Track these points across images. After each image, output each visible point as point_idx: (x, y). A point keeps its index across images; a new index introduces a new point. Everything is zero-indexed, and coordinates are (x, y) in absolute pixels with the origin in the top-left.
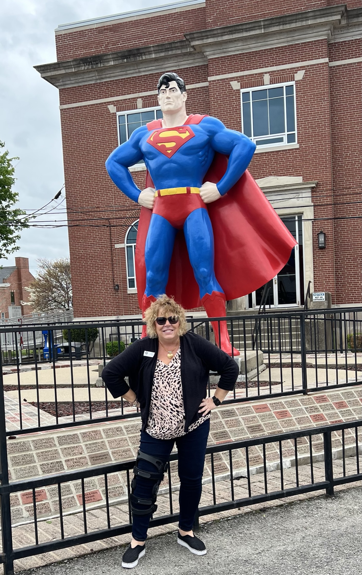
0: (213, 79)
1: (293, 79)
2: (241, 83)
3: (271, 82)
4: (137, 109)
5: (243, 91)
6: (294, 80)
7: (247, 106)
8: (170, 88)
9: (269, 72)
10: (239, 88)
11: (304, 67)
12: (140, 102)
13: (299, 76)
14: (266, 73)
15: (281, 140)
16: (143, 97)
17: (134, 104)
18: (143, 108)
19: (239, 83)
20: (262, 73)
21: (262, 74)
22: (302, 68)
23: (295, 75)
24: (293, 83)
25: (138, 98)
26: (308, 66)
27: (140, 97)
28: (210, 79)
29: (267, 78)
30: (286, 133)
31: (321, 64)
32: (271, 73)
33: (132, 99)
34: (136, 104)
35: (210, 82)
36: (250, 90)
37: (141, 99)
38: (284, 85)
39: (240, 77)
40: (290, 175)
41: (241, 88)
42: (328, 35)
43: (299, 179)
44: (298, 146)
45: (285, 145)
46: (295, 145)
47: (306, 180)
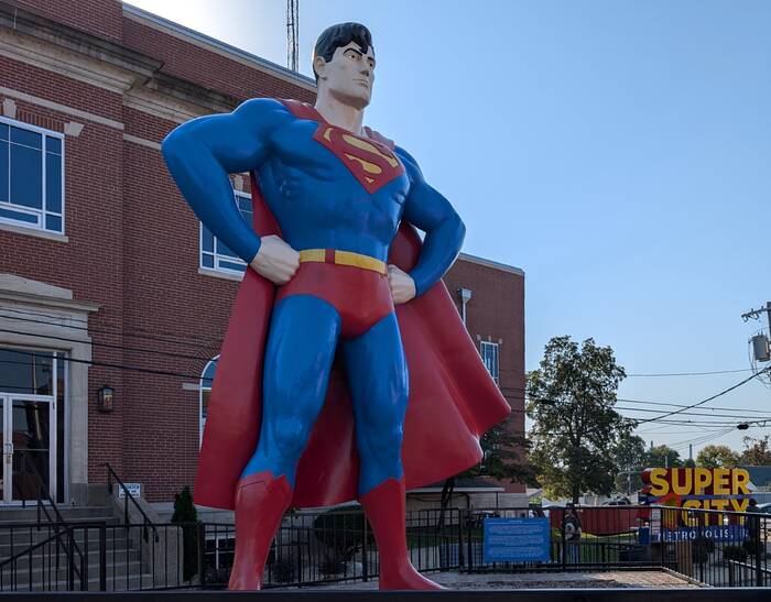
1: (61, 129)
3: (19, 117)
9: (14, 99)
11: (82, 119)
13: (74, 129)
14: (8, 97)
15: (34, 219)
20: (1, 95)
22: (78, 119)
24: (60, 136)
26: (89, 121)
29: (10, 107)
30: (44, 211)
31: (111, 128)
38: (43, 131)
40: (49, 282)
42: (123, 90)
43: (68, 294)
44: (66, 240)
45: (40, 228)
46: (60, 236)
47: (78, 297)
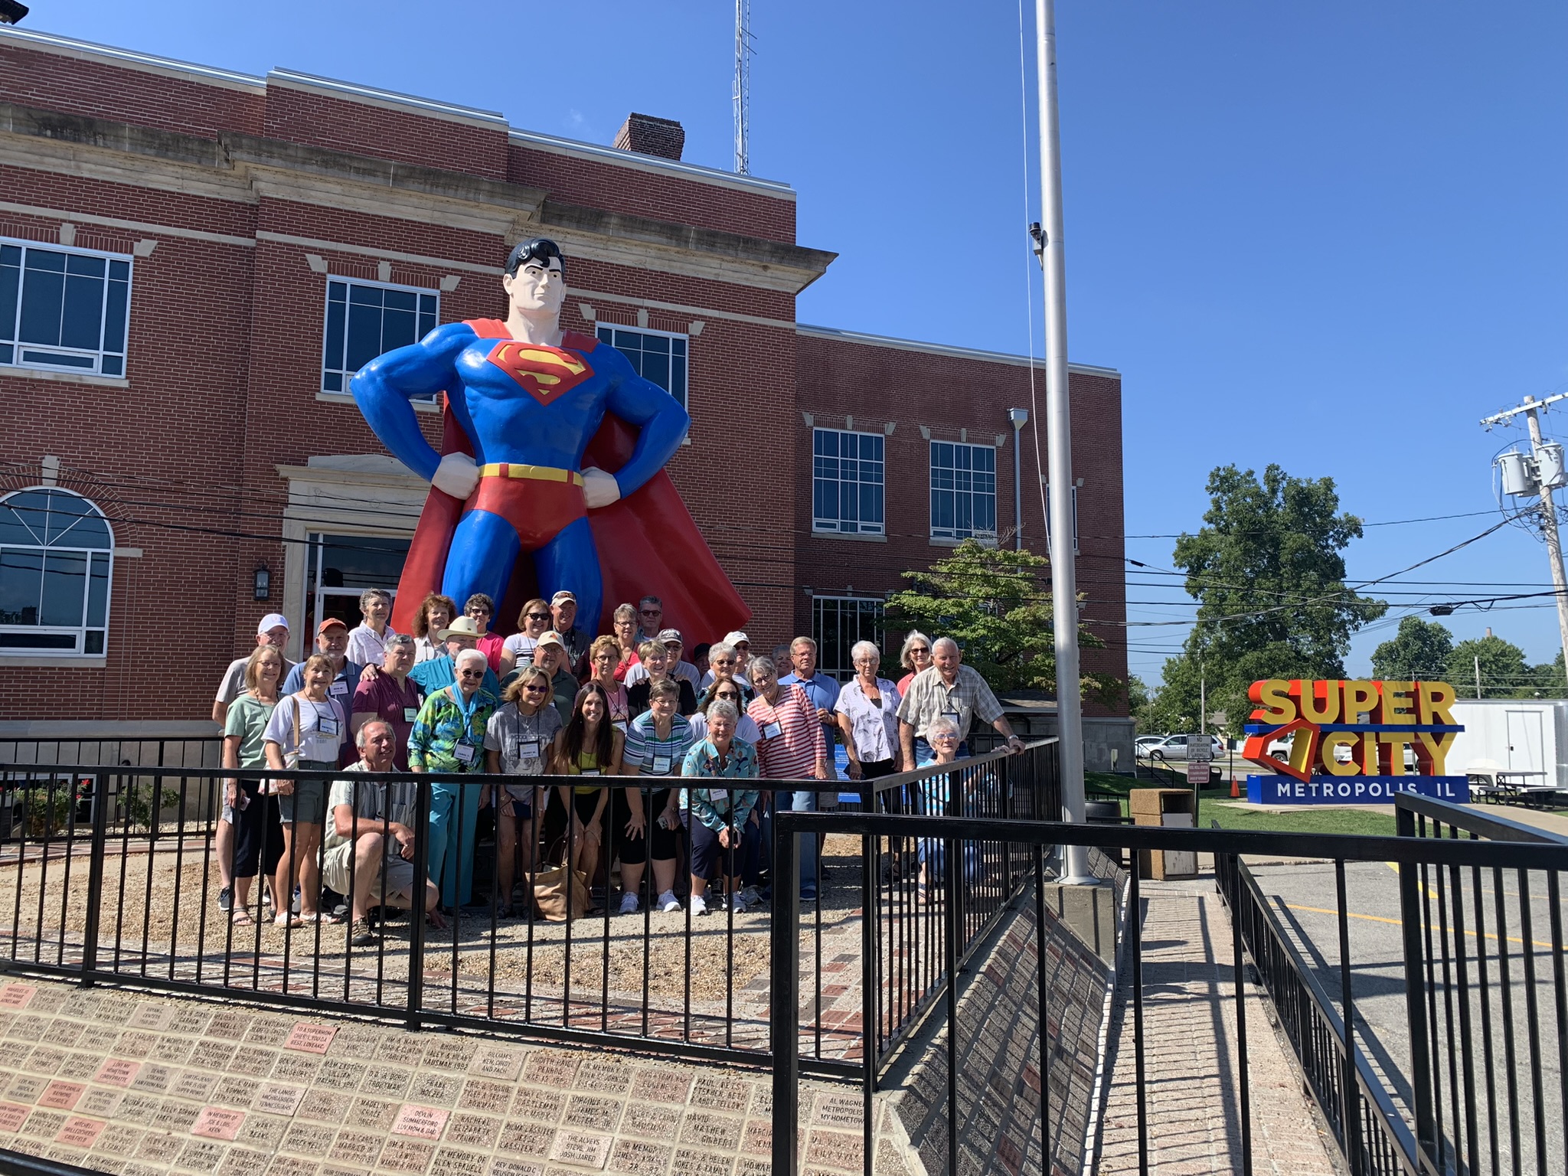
0: (268, 238)
2: (329, 264)
3: (394, 279)
4: (58, 242)
5: (331, 277)
6: (438, 288)
7: (336, 312)
8: (550, 268)
9: (389, 260)
10: (324, 270)
11: (460, 270)
12: (68, 232)
14: (383, 259)
16: (81, 223)
17: (52, 232)
18: (75, 245)
19: (326, 262)
20: (377, 258)
21: (375, 260)
22: (455, 272)
23: (442, 279)
24: (436, 292)
25: (65, 221)
26: (467, 272)
27: (71, 222)
28: (259, 234)
29: (384, 269)
31: (491, 275)
32: (395, 263)
33: (47, 218)
34: (58, 233)
35: (259, 240)
36: (348, 280)
37: (72, 225)
39: (327, 250)
41: (329, 272)
42: (507, 230)
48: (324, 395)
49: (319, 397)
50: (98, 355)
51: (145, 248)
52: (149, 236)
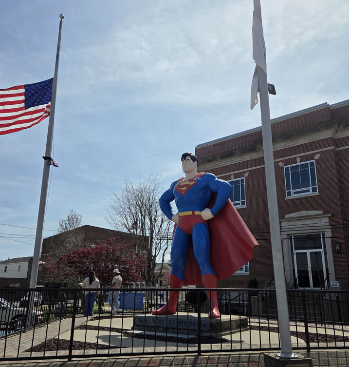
1: (313, 159)
2: (284, 163)
3: (301, 161)
5: (285, 167)
7: (287, 175)
9: (299, 157)
10: (283, 166)
11: (320, 152)
13: (317, 157)
15: (308, 191)
16: (234, 174)
17: (230, 177)
18: (234, 179)
20: (296, 157)
21: (295, 158)
22: (318, 153)
23: (315, 156)
24: (313, 161)
25: (232, 174)
29: (298, 160)
30: (311, 187)
31: (329, 150)
33: (229, 175)
34: (232, 177)
36: (289, 166)
38: (309, 162)
39: (283, 160)
40: (315, 210)
42: (333, 135)
43: (321, 212)
44: (319, 194)
45: (311, 193)
46: (317, 193)
47: (324, 213)
48: (287, 198)
49: (286, 199)
50: (240, 202)
51: (246, 175)
52: (247, 171)
